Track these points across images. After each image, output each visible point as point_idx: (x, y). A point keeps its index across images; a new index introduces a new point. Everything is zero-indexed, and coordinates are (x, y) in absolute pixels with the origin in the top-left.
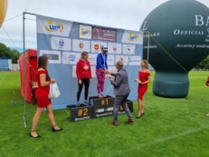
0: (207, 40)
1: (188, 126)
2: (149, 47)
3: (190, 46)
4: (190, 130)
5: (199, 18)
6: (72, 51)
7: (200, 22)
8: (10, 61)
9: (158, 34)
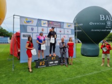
0: (107, 27)
1: (95, 70)
2: (77, 31)
3: (98, 30)
4: (95, 72)
5: (102, 16)
6: (38, 33)
7: (103, 18)
8: (9, 38)
9: (82, 24)
